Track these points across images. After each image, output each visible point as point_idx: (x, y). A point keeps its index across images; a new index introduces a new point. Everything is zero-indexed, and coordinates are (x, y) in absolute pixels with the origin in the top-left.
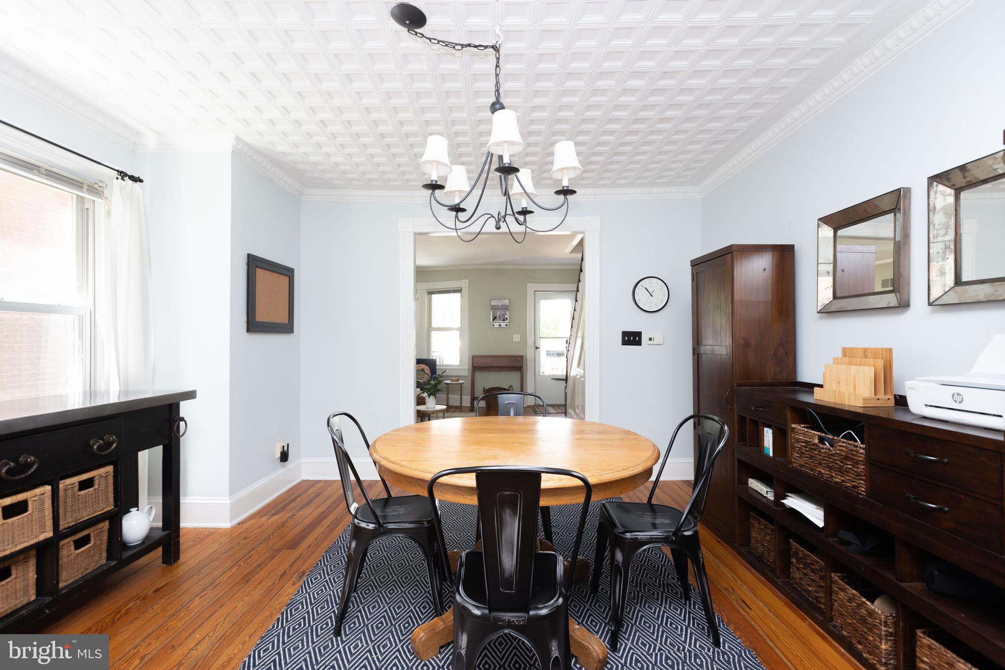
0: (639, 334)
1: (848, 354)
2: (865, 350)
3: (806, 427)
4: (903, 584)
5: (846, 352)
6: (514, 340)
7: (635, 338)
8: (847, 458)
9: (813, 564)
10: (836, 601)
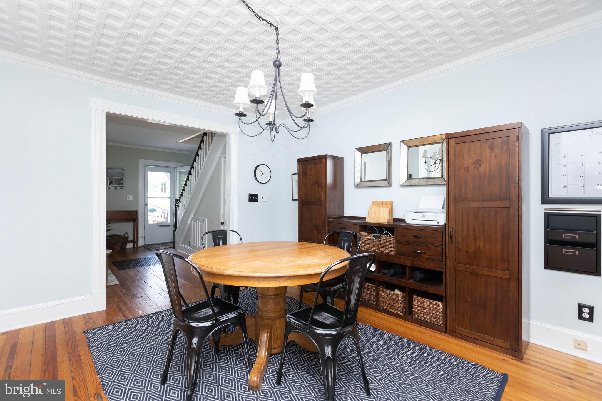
0: (256, 195)
1: (375, 203)
2: (382, 202)
3: (367, 233)
4: (409, 281)
5: (374, 203)
6: (128, 199)
7: (252, 198)
8: (386, 242)
9: (367, 287)
10: (380, 297)
